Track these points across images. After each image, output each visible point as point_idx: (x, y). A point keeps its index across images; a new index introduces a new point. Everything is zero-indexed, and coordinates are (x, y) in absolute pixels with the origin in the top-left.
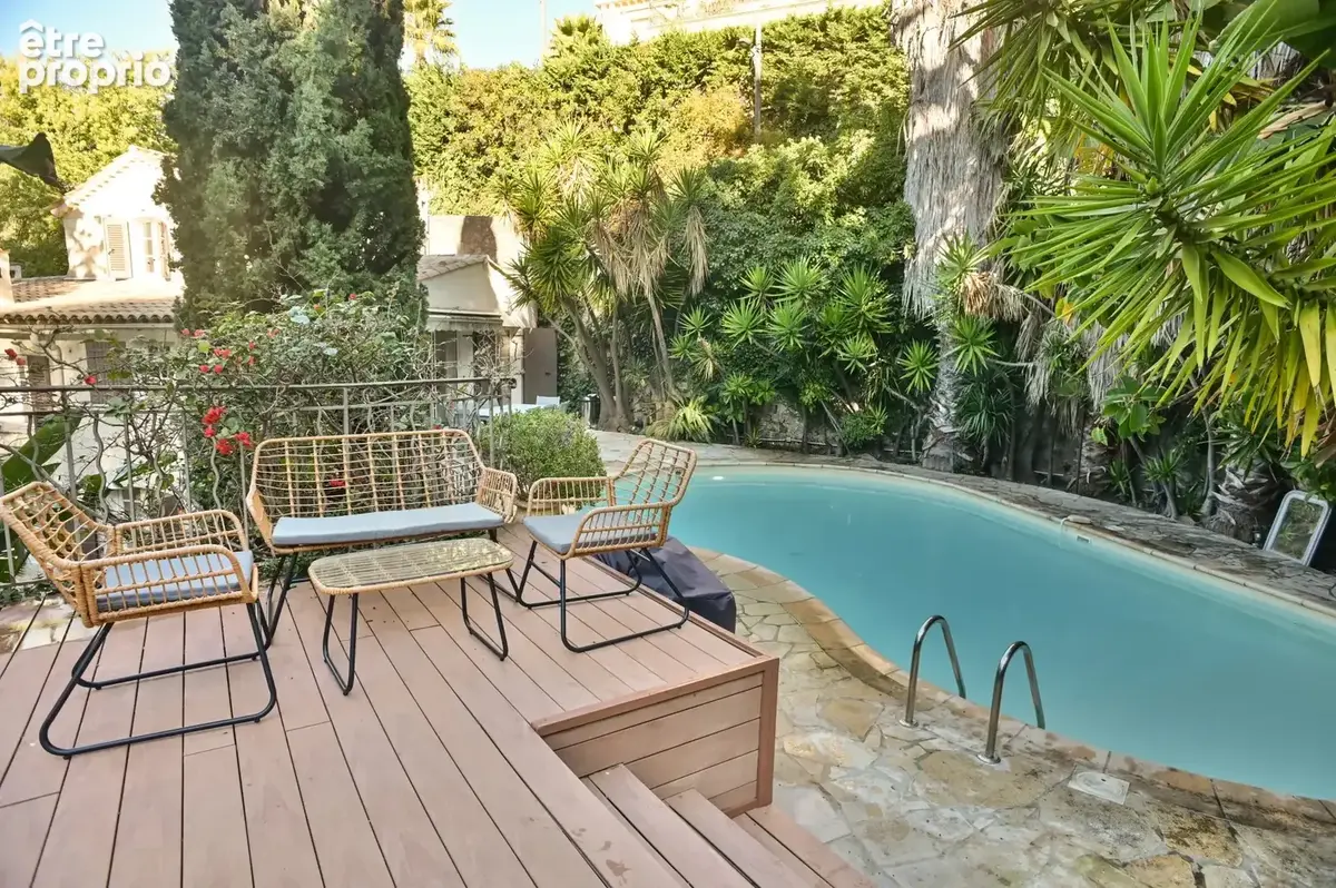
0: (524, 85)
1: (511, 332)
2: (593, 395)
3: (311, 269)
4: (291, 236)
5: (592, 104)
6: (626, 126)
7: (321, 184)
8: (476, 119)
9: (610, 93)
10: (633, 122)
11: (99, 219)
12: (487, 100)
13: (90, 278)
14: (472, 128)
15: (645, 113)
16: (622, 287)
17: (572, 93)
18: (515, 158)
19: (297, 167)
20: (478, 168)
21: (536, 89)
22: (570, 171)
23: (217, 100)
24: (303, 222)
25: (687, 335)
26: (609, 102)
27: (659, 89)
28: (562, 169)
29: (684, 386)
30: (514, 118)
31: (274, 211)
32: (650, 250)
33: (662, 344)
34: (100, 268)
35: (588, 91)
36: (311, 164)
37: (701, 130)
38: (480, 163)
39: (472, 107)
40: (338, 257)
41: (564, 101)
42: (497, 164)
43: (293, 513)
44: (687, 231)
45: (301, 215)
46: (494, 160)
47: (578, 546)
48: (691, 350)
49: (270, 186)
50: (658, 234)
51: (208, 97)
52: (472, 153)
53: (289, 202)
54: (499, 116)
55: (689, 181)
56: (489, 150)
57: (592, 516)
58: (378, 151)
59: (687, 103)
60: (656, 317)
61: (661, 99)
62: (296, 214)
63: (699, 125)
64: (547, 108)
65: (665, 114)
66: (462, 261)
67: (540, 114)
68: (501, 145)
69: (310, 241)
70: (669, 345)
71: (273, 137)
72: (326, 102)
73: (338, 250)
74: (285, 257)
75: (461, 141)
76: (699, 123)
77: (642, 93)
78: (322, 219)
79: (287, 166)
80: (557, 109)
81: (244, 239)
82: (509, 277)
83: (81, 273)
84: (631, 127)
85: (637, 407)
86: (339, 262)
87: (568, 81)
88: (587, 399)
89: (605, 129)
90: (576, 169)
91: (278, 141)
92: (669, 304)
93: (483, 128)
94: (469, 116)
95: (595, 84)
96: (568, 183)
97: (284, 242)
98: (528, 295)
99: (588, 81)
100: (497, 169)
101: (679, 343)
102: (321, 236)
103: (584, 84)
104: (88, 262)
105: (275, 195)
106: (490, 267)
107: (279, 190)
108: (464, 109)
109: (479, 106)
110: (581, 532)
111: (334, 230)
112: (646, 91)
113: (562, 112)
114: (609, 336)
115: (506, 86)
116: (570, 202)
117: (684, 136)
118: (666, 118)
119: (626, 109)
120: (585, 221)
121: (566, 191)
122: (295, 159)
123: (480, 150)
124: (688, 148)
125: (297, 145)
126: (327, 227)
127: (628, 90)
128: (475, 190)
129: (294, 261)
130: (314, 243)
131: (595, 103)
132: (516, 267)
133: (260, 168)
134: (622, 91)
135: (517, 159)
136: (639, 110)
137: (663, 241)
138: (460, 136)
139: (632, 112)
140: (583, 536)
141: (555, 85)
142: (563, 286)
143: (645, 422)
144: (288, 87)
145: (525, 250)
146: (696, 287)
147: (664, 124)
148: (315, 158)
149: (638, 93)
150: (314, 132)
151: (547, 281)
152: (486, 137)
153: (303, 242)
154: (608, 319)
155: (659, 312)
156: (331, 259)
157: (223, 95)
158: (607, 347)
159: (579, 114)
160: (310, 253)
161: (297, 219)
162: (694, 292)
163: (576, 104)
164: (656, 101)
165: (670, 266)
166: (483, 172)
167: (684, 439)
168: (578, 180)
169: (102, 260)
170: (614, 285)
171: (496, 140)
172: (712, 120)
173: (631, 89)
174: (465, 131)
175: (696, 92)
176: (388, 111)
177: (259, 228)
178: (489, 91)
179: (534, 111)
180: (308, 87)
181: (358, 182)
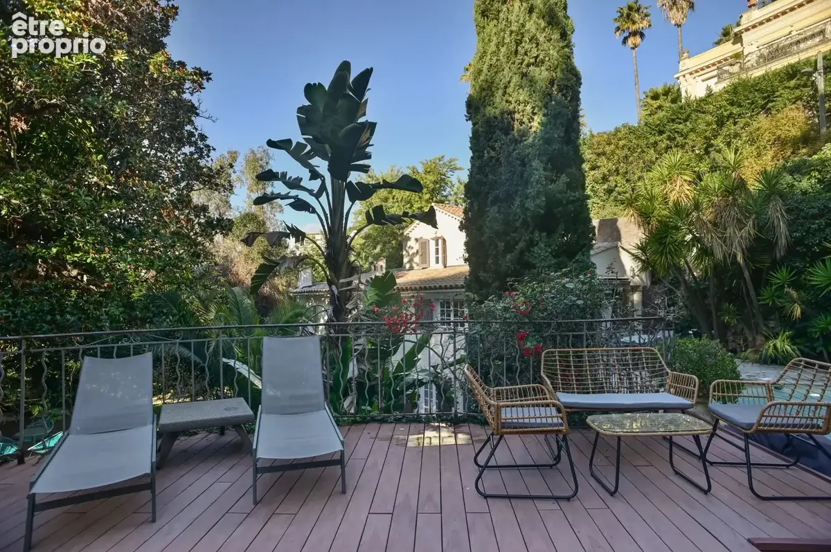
0: (632, 136)
1: (635, 289)
2: (695, 330)
3: (536, 257)
4: (525, 241)
5: (680, 139)
6: (706, 149)
7: (542, 212)
8: (602, 161)
9: (693, 130)
10: (712, 145)
11: (417, 240)
12: (608, 149)
13: (411, 268)
14: (599, 167)
15: (720, 139)
16: (719, 255)
17: (665, 135)
18: (628, 181)
19: (530, 204)
20: (604, 190)
21: (640, 137)
22: (674, 185)
23: (491, 177)
24: (532, 233)
25: (774, 287)
26: (692, 136)
27: (731, 121)
28: (668, 184)
29: (772, 324)
30: (626, 157)
31: (517, 228)
32: (741, 229)
33: (752, 293)
34: (416, 263)
35: (676, 132)
36: (538, 201)
37: (769, 141)
38: (606, 186)
39: (599, 155)
40: (550, 250)
41: (660, 141)
42: (616, 186)
43: (561, 390)
44: (770, 213)
45: (531, 229)
46: (614, 183)
47: (760, 425)
48: (779, 297)
49: (515, 216)
50: (746, 218)
51: (487, 176)
52: (600, 182)
53: (525, 223)
54: (616, 157)
55: (769, 179)
56: (611, 178)
57: (770, 406)
58: (570, 191)
59: (755, 125)
60: (746, 274)
61: (733, 127)
62: (528, 229)
63: (767, 138)
64: (648, 147)
65: (736, 135)
66: (604, 247)
67: (643, 152)
68: (618, 174)
69: (535, 243)
70: (758, 294)
71: (517, 191)
72: (545, 169)
73: (549, 246)
74: (522, 252)
75: (593, 175)
76: (767, 136)
77: (718, 126)
78: (541, 231)
79: (524, 205)
80: (654, 147)
81: (503, 244)
82: (633, 255)
83: (408, 266)
84: (710, 149)
85: (731, 338)
86: (551, 253)
87: (662, 129)
88: (691, 332)
89: (690, 153)
90: (678, 183)
91: (519, 193)
92: (758, 266)
93: (606, 166)
94: (597, 161)
95: (681, 126)
96: (674, 193)
97: (521, 245)
98: (646, 265)
99: (676, 126)
100: (617, 189)
101: (766, 293)
102: (540, 240)
103: (673, 128)
104: (411, 261)
105: (518, 220)
106: (621, 250)
107: (520, 217)
108: (594, 157)
109: (604, 154)
110: (763, 416)
111: (547, 235)
112: (721, 123)
113: (658, 148)
114: (707, 288)
115: (620, 139)
116: (677, 204)
117: (754, 148)
118: (738, 138)
119: (706, 138)
120: (688, 215)
121: (673, 197)
122: (529, 200)
123: (605, 179)
124: (759, 155)
125: (530, 193)
126: (545, 234)
127: (706, 126)
128: (602, 203)
129: (527, 253)
130: (537, 244)
131: (682, 138)
132: (639, 248)
133: (510, 206)
134: (702, 126)
135: (629, 181)
136: (715, 137)
137: (751, 223)
138: (592, 173)
139: (710, 139)
140: (764, 418)
141: (653, 132)
142: (673, 258)
143: (738, 349)
144: (523, 164)
145: (644, 237)
146: (780, 253)
147: (737, 143)
148: (539, 198)
149: (715, 126)
150: (540, 186)
151: (662, 255)
152: (609, 171)
153: (532, 244)
154: (705, 277)
155: (749, 271)
156: (547, 252)
157: (493, 174)
158: (706, 297)
159: (671, 147)
160: (536, 249)
161: (528, 231)
162: (778, 255)
163: (668, 142)
164: (730, 128)
165: (757, 239)
166: (607, 192)
167: (776, 364)
168: (681, 190)
169: (417, 259)
170: (712, 254)
171: (615, 171)
172: (779, 132)
173: (709, 124)
174: (594, 169)
175: (762, 117)
176: (574, 168)
177: (508, 238)
178: (609, 144)
179: (640, 150)
180: (535, 163)
181: (560, 209)
